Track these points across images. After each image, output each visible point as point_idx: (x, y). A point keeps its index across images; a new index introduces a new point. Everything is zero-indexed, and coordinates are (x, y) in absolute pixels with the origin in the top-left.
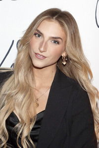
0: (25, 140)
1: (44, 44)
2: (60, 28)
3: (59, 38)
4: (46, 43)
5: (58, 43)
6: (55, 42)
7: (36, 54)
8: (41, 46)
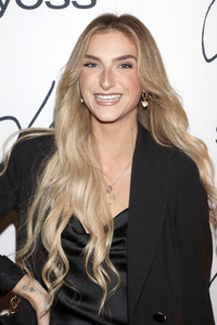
0: (100, 269)
1: (107, 73)
2: (126, 40)
3: (130, 56)
4: (110, 72)
5: (130, 66)
6: (124, 66)
7: (96, 95)
8: (102, 80)
